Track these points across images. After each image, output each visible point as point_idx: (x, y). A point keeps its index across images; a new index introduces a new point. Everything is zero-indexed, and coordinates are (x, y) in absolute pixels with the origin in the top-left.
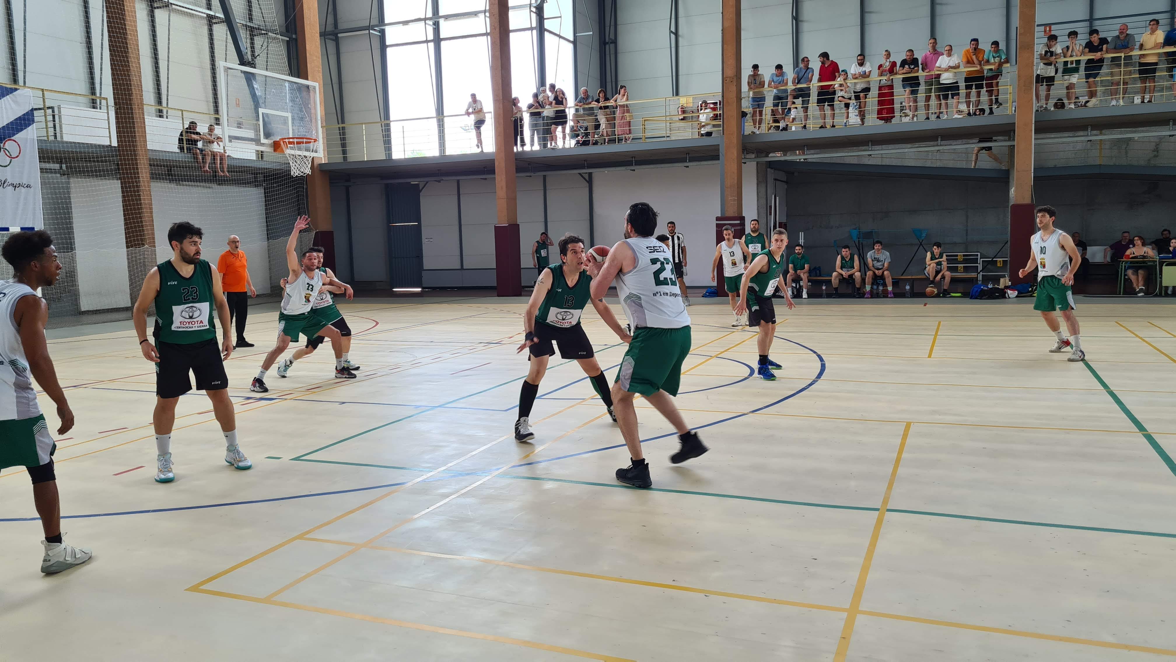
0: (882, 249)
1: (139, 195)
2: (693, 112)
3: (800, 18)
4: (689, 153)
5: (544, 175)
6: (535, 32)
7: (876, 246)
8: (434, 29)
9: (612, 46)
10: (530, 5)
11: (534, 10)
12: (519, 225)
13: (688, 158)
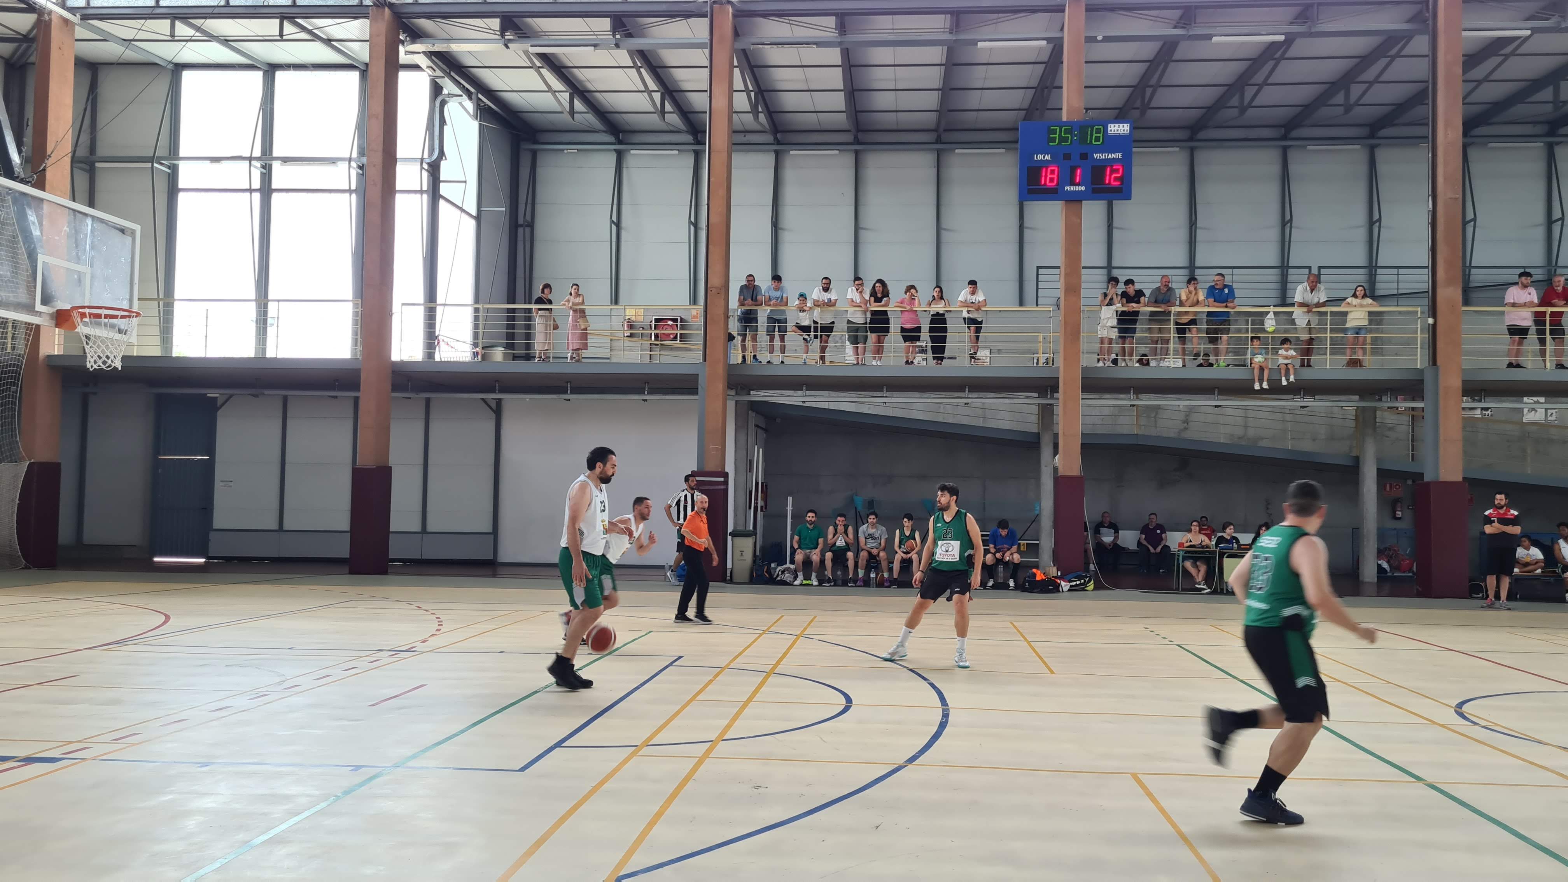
0: (876, 523)
2: (643, 328)
3: (781, 225)
4: (648, 383)
5: (426, 398)
6: (425, 196)
7: (870, 519)
8: (263, 174)
9: (528, 230)
10: (422, 160)
11: (426, 166)
12: (391, 467)
13: (646, 389)
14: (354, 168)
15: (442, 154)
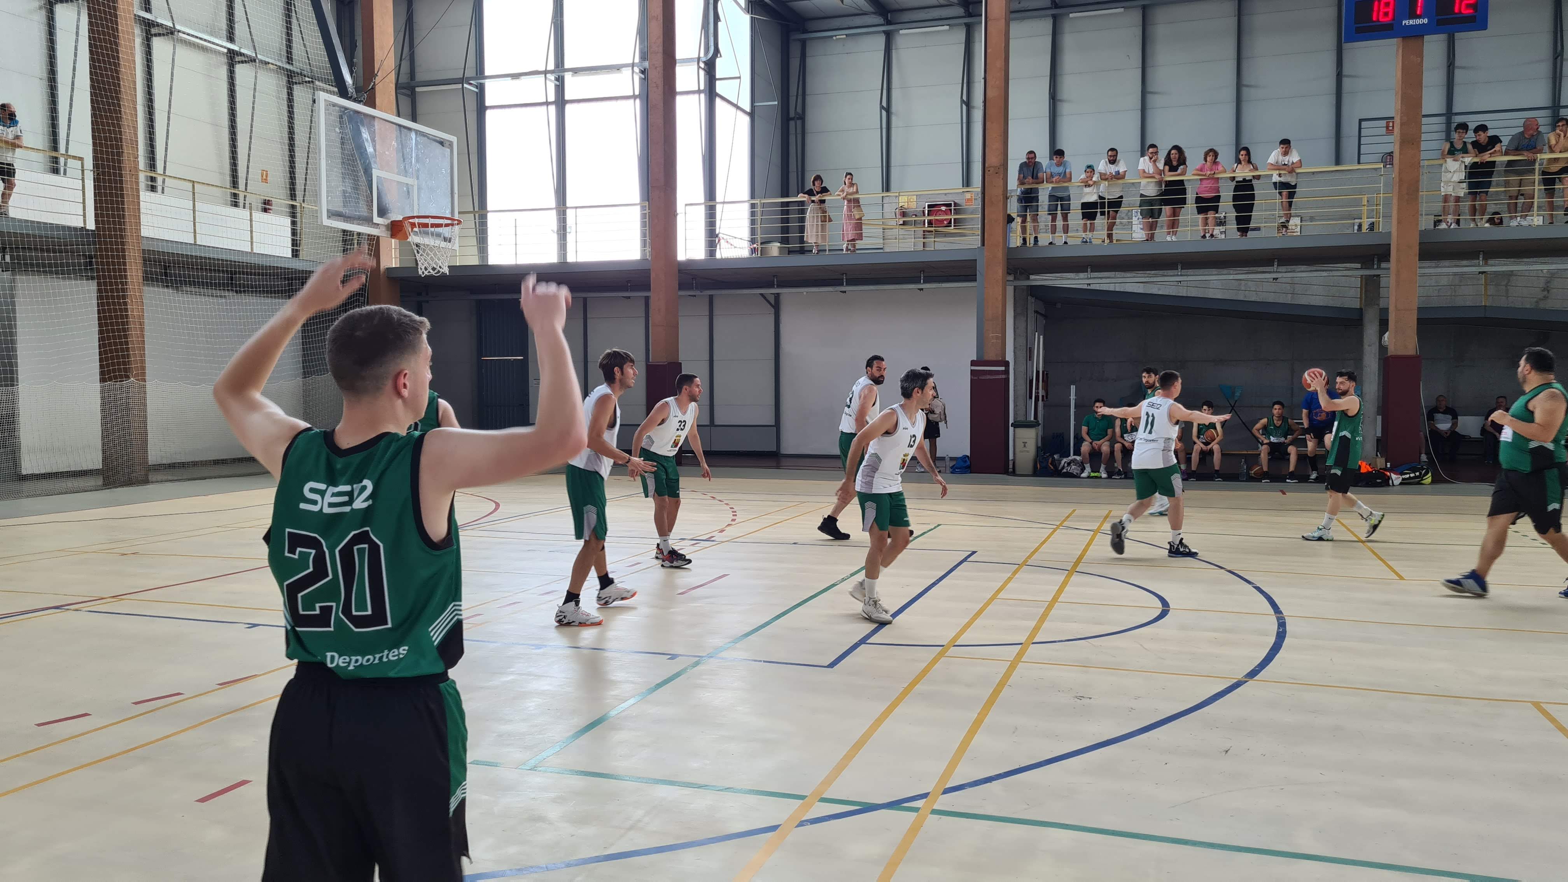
1: (125, 304)
2: (916, 216)
3: (1059, 97)
4: (925, 272)
5: (710, 295)
6: (702, 96)
8: (557, 86)
9: (799, 122)
10: (699, 59)
11: (702, 65)
12: (681, 363)
13: (922, 278)
14: (637, 73)
15: (717, 51)
